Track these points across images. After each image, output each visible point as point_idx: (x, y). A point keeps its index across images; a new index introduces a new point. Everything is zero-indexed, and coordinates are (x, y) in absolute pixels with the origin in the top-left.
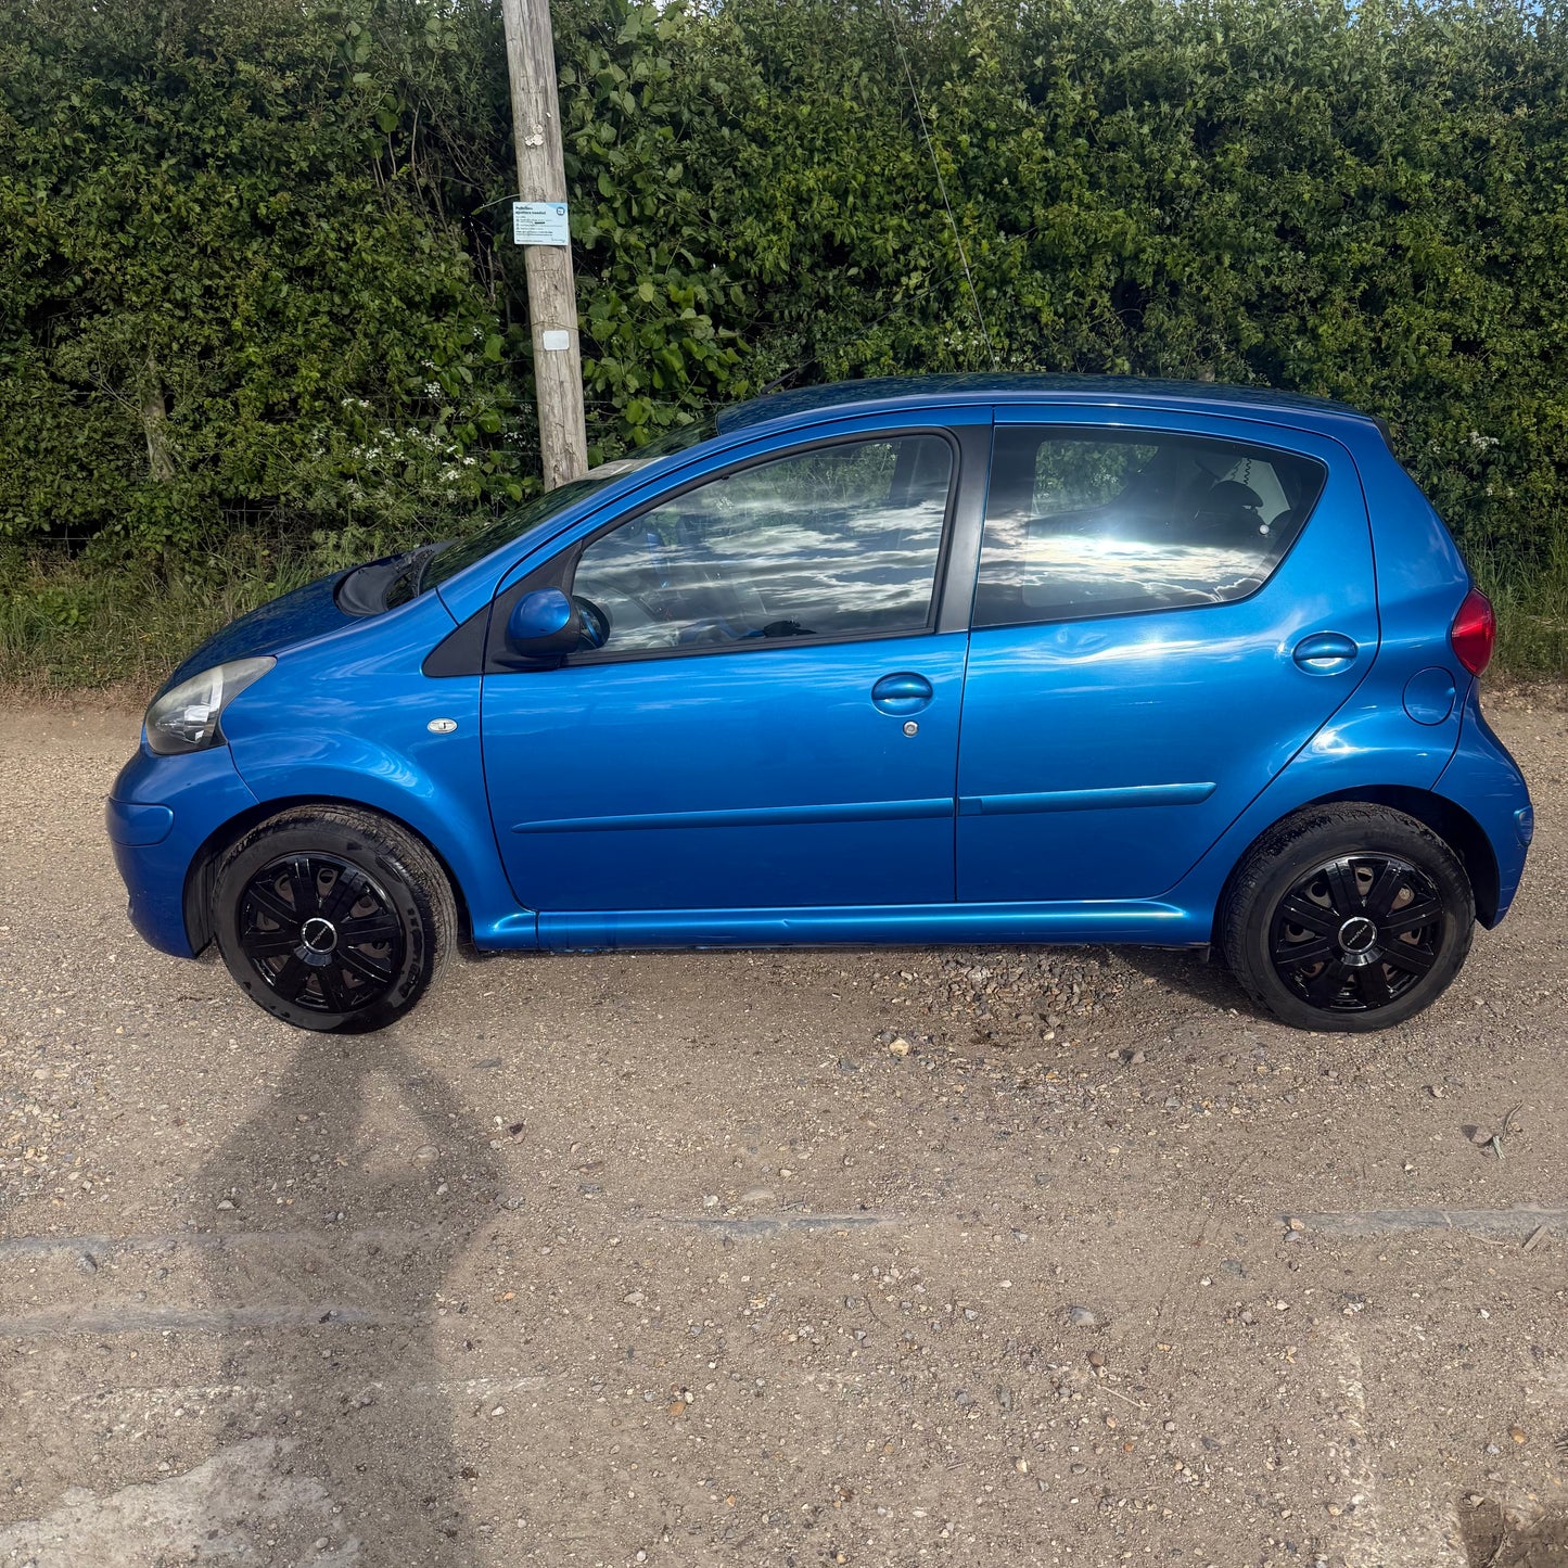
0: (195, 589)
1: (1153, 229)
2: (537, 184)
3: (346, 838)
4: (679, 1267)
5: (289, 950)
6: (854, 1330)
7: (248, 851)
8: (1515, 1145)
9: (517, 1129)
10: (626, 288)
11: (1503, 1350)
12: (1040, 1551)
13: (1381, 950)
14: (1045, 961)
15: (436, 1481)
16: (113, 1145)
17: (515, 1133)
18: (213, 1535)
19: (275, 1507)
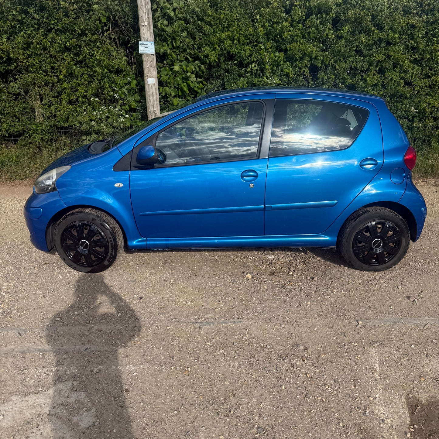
0: (49, 152)
1: (320, 50)
2: (146, 36)
3: (91, 217)
4: (187, 335)
5: (76, 249)
6: (236, 351)
7: (64, 221)
8: (421, 301)
9: (141, 298)
10: (171, 67)
11: (418, 356)
12: (288, 410)
13: (384, 248)
14: (290, 253)
15: (117, 393)
16: (26, 303)
17: (140, 299)
18: (54, 407)
19: (72, 400)
